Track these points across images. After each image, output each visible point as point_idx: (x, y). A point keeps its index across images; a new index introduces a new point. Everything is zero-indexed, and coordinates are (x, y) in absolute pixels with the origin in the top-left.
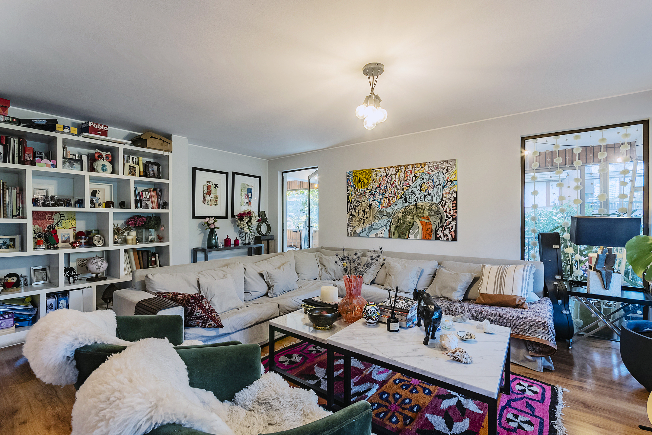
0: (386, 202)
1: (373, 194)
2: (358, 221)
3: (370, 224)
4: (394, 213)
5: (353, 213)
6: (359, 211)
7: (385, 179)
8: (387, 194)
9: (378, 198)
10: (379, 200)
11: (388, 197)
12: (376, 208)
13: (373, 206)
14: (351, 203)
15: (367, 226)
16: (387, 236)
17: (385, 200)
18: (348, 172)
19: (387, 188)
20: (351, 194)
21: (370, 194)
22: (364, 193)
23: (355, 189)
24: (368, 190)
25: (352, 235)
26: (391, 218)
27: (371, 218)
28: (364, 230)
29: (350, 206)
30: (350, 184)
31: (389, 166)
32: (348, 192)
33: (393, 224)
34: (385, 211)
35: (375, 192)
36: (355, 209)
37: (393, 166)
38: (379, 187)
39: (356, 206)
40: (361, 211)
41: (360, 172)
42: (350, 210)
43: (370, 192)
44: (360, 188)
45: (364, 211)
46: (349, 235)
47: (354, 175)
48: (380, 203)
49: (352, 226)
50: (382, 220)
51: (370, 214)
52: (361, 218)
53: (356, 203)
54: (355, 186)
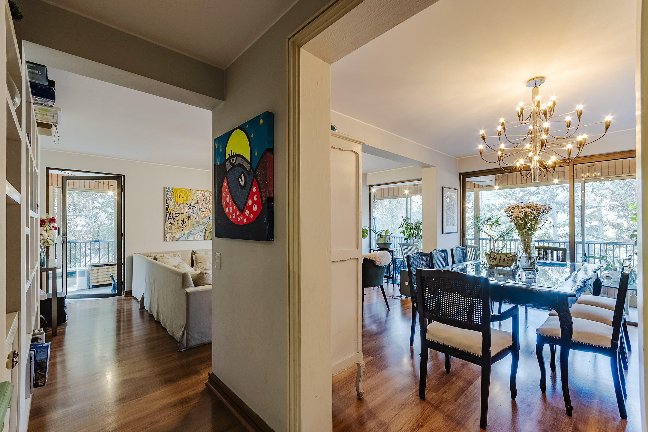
0: (202, 215)
1: (192, 208)
2: (177, 229)
3: (189, 230)
4: (208, 222)
5: (172, 222)
6: (178, 221)
7: (201, 198)
8: (203, 210)
9: (196, 212)
10: (197, 213)
11: (203, 212)
12: (194, 219)
13: (191, 217)
14: (170, 214)
15: (186, 232)
16: (203, 239)
17: (202, 214)
18: (168, 188)
19: (203, 205)
20: (171, 206)
21: (189, 208)
22: (184, 206)
23: (174, 203)
24: (187, 205)
25: (171, 240)
26: (206, 226)
27: (190, 226)
28: (183, 235)
29: (169, 216)
30: (169, 198)
31: (205, 190)
32: (167, 204)
33: (207, 230)
34: (201, 221)
35: (193, 207)
36: (174, 219)
37: (208, 190)
38: (197, 203)
39: (175, 216)
40: (180, 221)
41: (180, 190)
42: (169, 219)
43: (189, 206)
44: (179, 202)
45: (183, 221)
46: (168, 240)
47: (174, 191)
48: (197, 215)
49: (170, 232)
50: (198, 228)
51: (189, 223)
52: (180, 226)
53: (175, 214)
54: (174, 200)
